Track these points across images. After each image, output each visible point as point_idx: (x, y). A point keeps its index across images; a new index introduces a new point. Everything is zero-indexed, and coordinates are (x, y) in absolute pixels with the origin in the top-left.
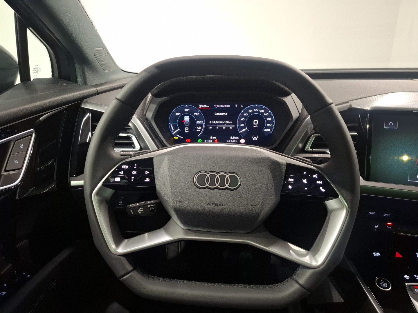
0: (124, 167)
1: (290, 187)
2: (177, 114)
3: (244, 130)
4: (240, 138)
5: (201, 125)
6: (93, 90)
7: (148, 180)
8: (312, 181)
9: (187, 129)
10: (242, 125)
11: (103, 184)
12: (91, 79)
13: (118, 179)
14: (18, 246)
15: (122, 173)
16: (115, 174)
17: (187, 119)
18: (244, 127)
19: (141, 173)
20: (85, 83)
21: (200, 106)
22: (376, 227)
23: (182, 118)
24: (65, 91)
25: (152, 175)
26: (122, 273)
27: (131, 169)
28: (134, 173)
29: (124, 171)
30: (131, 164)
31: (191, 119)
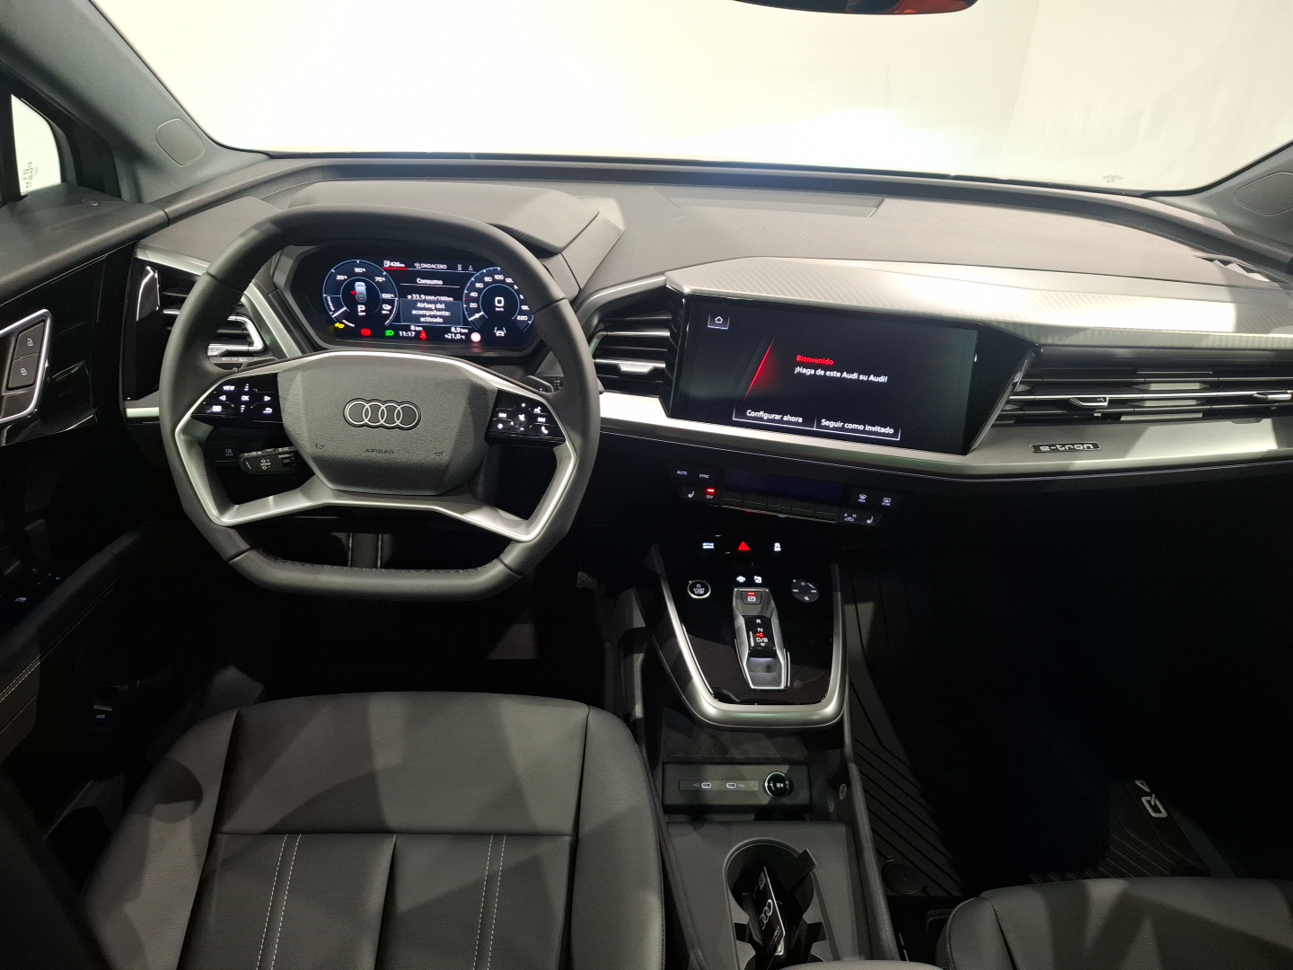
0: (226, 388)
1: (500, 426)
2: (340, 277)
3: (477, 316)
4: (471, 331)
5: (390, 302)
6: (158, 214)
7: (269, 410)
8: (532, 418)
9: (361, 308)
10: (473, 305)
11: (194, 416)
12: (153, 188)
13: (217, 409)
14: (27, 529)
15: (223, 398)
16: (213, 400)
17: (360, 287)
18: (477, 310)
19: (256, 398)
20: (139, 199)
21: (387, 264)
22: (690, 496)
23: (351, 286)
25: (275, 404)
26: (232, 552)
27: (240, 392)
28: (245, 398)
29: (228, 393)
30: (239, 383)
31: (369, 288)
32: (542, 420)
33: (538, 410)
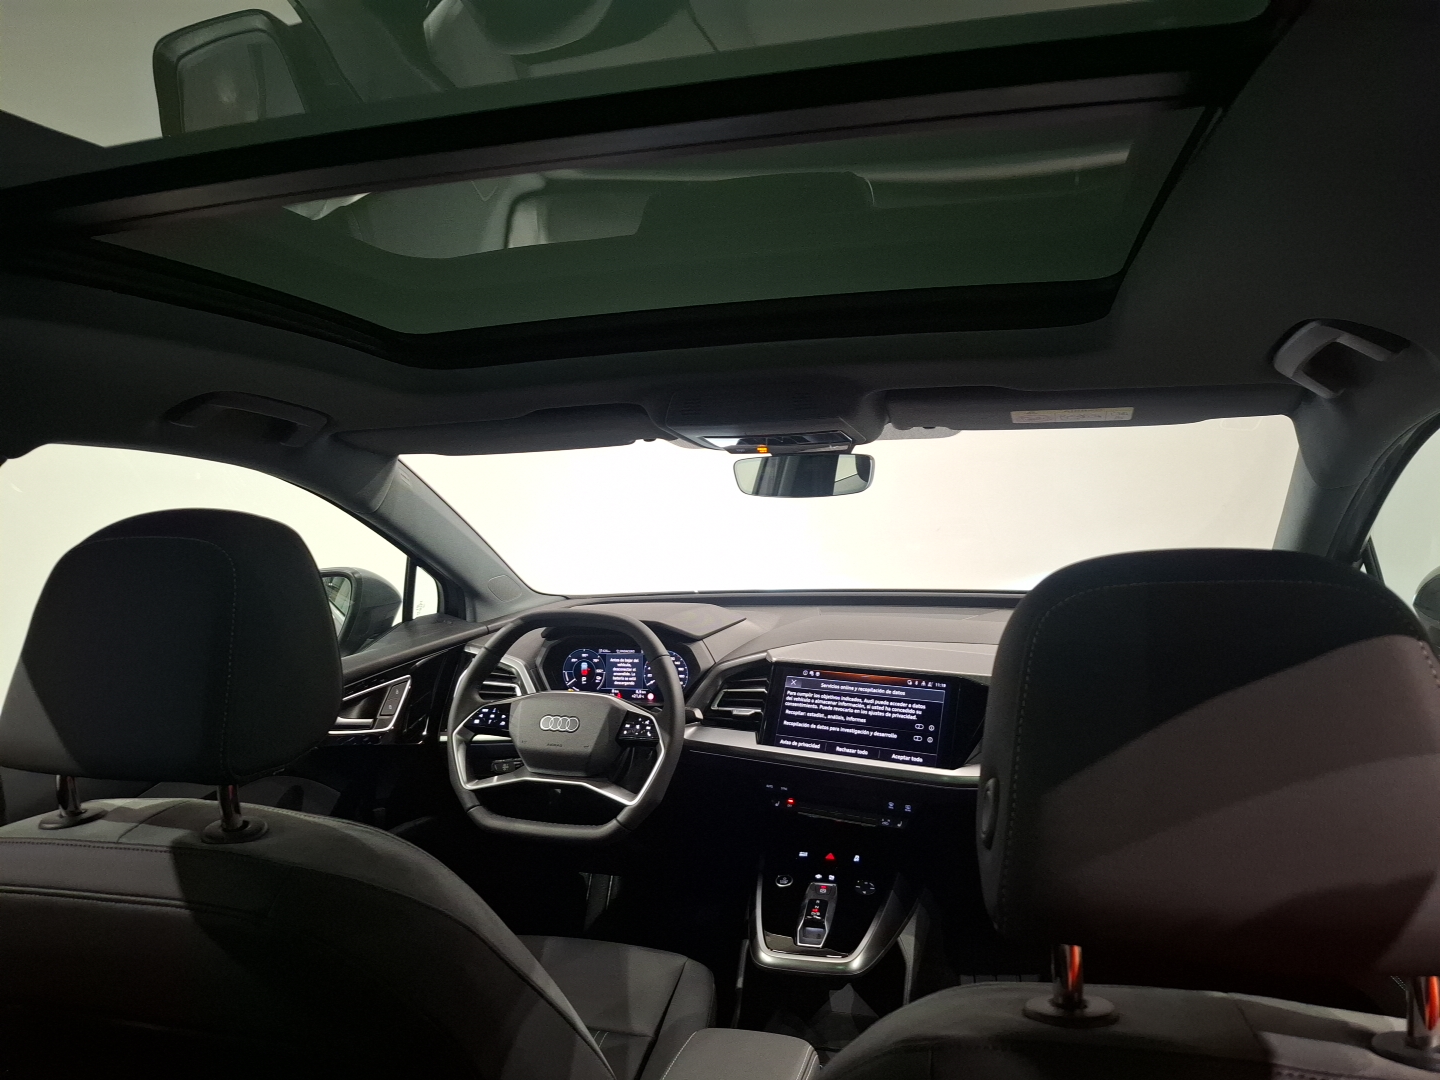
0: (484, 710)
1: (625, 732)
2: (574, 660)
3: (652, 682)
4: (648, 692)
5: (601, 674)
6: (483, 628)
7: (503, 723)
8: (643, 727)
9: (584, 679)
10: (650, 675)
11: (464, 725)
12: (484, 613)
13: (477, 721)
14: (375, 810)
15: (481, 716)
16: (476, 717)
17: (584, 666)
18: (651, 679)
19: (498, 717)
20: (475, 620)
21: (601, 650)
22: (776, 805)
23: (579, 665)
24: (450, 632)
25: (507, 720)
26: (469, 805)
27: (490, 713)
28: (492, 716)
29: (484, 713)
30: (491, 708)
31: (589, 666)
32: (648, 728)
33: (647, 722)
